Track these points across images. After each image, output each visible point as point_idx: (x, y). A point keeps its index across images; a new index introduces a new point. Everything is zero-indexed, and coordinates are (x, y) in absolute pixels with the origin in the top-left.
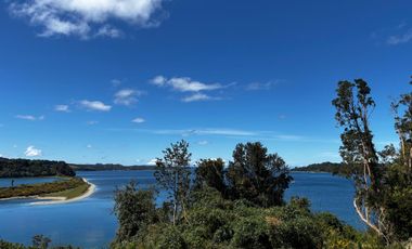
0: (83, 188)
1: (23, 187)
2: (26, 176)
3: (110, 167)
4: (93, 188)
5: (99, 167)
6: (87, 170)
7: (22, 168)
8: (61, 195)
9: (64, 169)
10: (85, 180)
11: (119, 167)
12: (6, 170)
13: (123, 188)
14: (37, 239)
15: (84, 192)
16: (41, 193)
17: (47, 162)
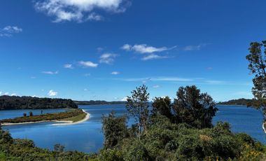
0: (82, 115)
1: (49, 115)
2: (49, 108)
3: (99, 103)
4: (88, 116)
5: (92, 103)
6: (84, 104)
7: (47, 103)
8: (70, 120)
9: (71, 104)
10: (83, 110)
11: (104, 102)
12: (38, 105)
13: (107, 115)
14: (57, 146)
15: (83, 118)
16: (59, 119)
17: (61, 100)
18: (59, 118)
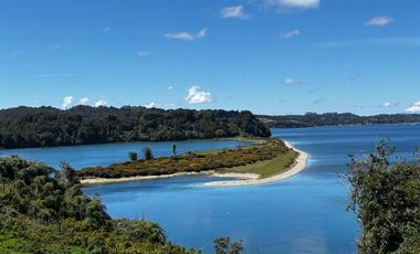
0: (285, 158)
1: (192, 156)
2: (193, 137)
4: (303, 160)
5: (311, 120)
6: (290, 126)
7: (185, 124)
8: (251, 171)
9: (251, 125)
10: (288, 144)
12: (162, 129)
15: (288, 166)
16: (220, 167)
17: (222, 113)
18: (222, 165)
